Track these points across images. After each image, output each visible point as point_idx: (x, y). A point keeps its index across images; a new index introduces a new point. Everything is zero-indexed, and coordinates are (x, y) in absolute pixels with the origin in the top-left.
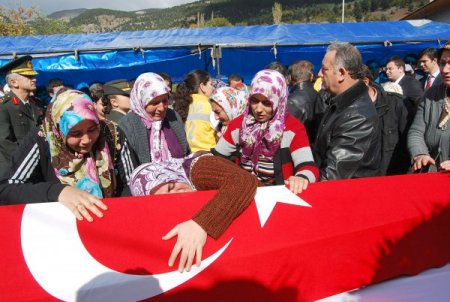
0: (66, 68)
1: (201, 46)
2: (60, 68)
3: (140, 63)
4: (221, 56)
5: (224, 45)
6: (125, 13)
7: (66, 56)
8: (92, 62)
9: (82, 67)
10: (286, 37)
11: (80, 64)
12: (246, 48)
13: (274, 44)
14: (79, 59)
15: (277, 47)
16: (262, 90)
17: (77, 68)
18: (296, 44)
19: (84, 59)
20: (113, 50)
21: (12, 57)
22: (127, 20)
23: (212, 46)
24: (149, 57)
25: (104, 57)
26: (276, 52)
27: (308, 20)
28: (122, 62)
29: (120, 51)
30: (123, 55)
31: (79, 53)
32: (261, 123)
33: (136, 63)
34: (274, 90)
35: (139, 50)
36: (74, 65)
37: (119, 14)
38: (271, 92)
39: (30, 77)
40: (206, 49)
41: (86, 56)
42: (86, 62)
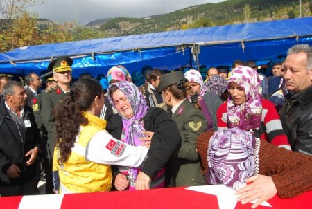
0: (86, 66)
1: (183, 45)
2: (82, 66)
3: (138, 60)
4: (199, 52)
5: (202, 43)
6: (136, 19)
7: (86, 57)
8: (104, 61)
9: (97, 65)
10: (252, 33)
11: (96, 63)
12: (219, 45)
13: (242, 40)
14: (95, 59)
15: (244, 42)
16: (235, 79)
17: (94, 66)
18: (260, 39)
19: (98, 59)
20: (118, 52)
21: (50, 60)
22: (138, 24)
23: (192, 45)
24: (145, 56)
25: (113, 57)
26: (243, 47)
27: (272, 16)
28: (125, 61)
29: (124, 52)
30: (126, 55)
31: (95, 54)
32: (240, 105)
33: (135, 60)
34: (244, 78)
35: (137, 51)
36: (91, 63)
37: (132, 20)
38: (242, 80)
39: (63, 73)
40: (188, 47)
41: (99, 56)
42: (100, 61)
